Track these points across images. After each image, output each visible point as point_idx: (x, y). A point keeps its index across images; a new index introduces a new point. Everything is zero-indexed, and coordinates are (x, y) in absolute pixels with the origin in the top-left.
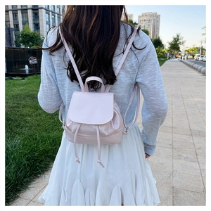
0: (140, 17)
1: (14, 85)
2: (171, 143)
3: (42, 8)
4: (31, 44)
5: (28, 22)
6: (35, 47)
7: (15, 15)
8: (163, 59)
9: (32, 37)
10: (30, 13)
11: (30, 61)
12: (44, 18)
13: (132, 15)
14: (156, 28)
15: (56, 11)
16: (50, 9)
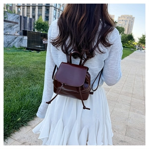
0: (119, 18)
1: (33, 55)
2: (130, 102)
3: (52, 6)
4: (42, 29)
5: (41, 15)
6: (44, 32)
7: (34, 10)
8: (133, 49)
9: (43, 25)
10: (44, 8)
11: (44, 42)
12: (53, 13)
13: (114, 16)
14: (130, 27)
15: (61, 9)
16: (57, 7)
